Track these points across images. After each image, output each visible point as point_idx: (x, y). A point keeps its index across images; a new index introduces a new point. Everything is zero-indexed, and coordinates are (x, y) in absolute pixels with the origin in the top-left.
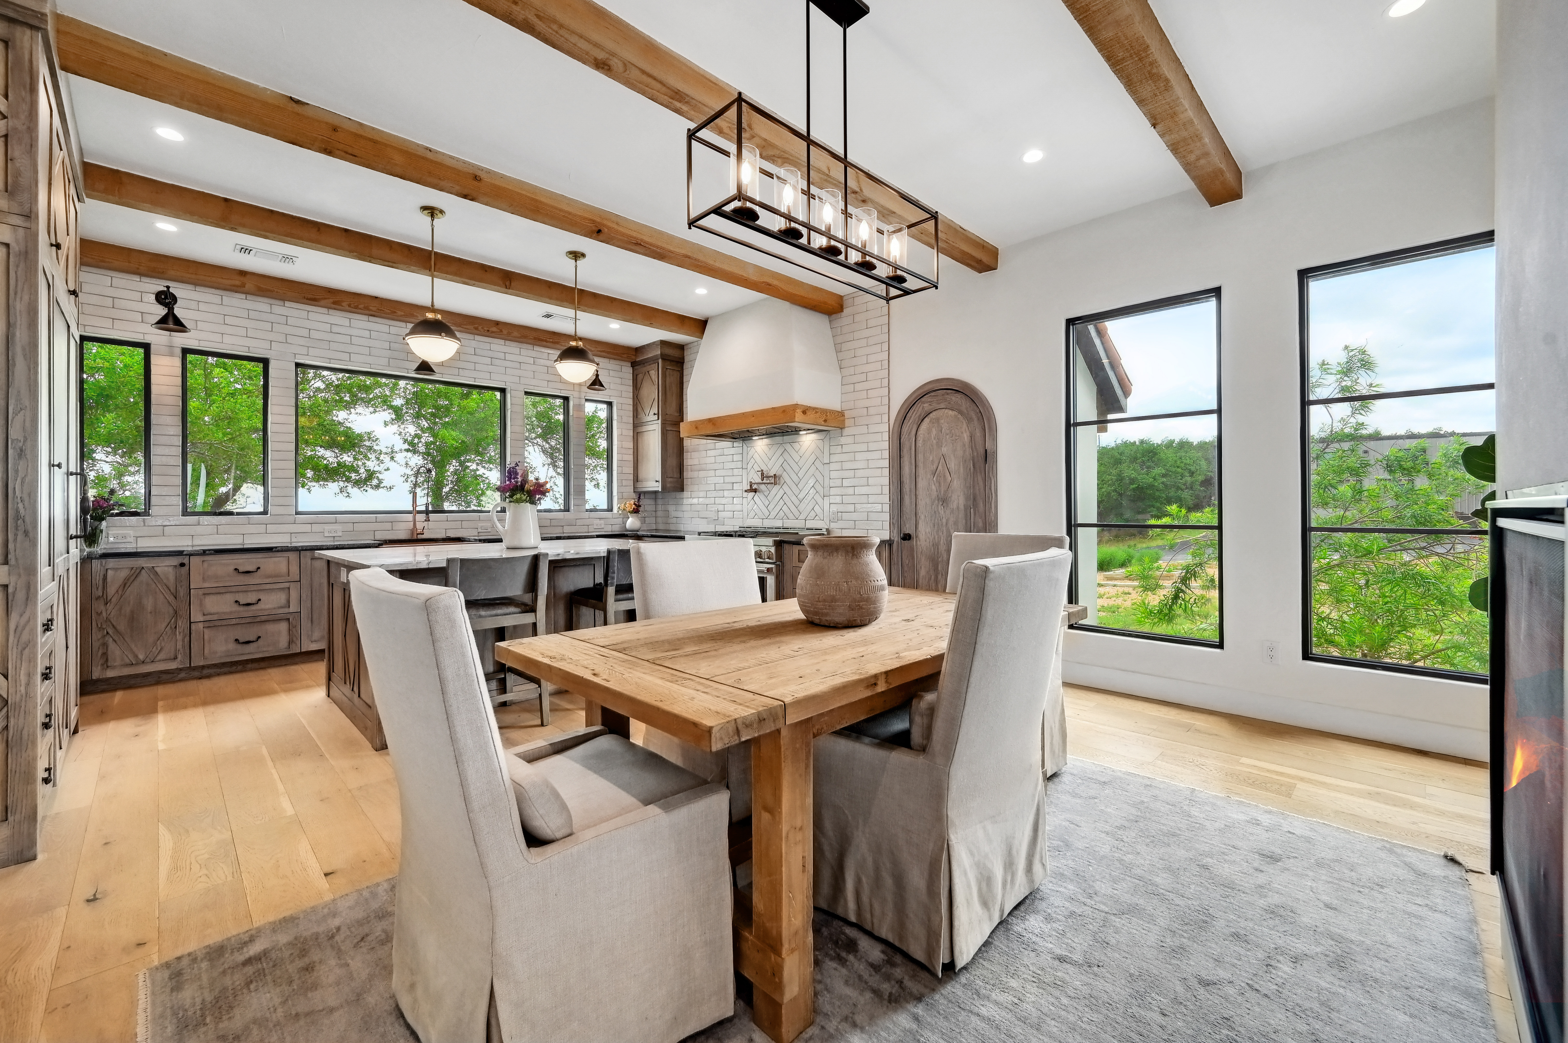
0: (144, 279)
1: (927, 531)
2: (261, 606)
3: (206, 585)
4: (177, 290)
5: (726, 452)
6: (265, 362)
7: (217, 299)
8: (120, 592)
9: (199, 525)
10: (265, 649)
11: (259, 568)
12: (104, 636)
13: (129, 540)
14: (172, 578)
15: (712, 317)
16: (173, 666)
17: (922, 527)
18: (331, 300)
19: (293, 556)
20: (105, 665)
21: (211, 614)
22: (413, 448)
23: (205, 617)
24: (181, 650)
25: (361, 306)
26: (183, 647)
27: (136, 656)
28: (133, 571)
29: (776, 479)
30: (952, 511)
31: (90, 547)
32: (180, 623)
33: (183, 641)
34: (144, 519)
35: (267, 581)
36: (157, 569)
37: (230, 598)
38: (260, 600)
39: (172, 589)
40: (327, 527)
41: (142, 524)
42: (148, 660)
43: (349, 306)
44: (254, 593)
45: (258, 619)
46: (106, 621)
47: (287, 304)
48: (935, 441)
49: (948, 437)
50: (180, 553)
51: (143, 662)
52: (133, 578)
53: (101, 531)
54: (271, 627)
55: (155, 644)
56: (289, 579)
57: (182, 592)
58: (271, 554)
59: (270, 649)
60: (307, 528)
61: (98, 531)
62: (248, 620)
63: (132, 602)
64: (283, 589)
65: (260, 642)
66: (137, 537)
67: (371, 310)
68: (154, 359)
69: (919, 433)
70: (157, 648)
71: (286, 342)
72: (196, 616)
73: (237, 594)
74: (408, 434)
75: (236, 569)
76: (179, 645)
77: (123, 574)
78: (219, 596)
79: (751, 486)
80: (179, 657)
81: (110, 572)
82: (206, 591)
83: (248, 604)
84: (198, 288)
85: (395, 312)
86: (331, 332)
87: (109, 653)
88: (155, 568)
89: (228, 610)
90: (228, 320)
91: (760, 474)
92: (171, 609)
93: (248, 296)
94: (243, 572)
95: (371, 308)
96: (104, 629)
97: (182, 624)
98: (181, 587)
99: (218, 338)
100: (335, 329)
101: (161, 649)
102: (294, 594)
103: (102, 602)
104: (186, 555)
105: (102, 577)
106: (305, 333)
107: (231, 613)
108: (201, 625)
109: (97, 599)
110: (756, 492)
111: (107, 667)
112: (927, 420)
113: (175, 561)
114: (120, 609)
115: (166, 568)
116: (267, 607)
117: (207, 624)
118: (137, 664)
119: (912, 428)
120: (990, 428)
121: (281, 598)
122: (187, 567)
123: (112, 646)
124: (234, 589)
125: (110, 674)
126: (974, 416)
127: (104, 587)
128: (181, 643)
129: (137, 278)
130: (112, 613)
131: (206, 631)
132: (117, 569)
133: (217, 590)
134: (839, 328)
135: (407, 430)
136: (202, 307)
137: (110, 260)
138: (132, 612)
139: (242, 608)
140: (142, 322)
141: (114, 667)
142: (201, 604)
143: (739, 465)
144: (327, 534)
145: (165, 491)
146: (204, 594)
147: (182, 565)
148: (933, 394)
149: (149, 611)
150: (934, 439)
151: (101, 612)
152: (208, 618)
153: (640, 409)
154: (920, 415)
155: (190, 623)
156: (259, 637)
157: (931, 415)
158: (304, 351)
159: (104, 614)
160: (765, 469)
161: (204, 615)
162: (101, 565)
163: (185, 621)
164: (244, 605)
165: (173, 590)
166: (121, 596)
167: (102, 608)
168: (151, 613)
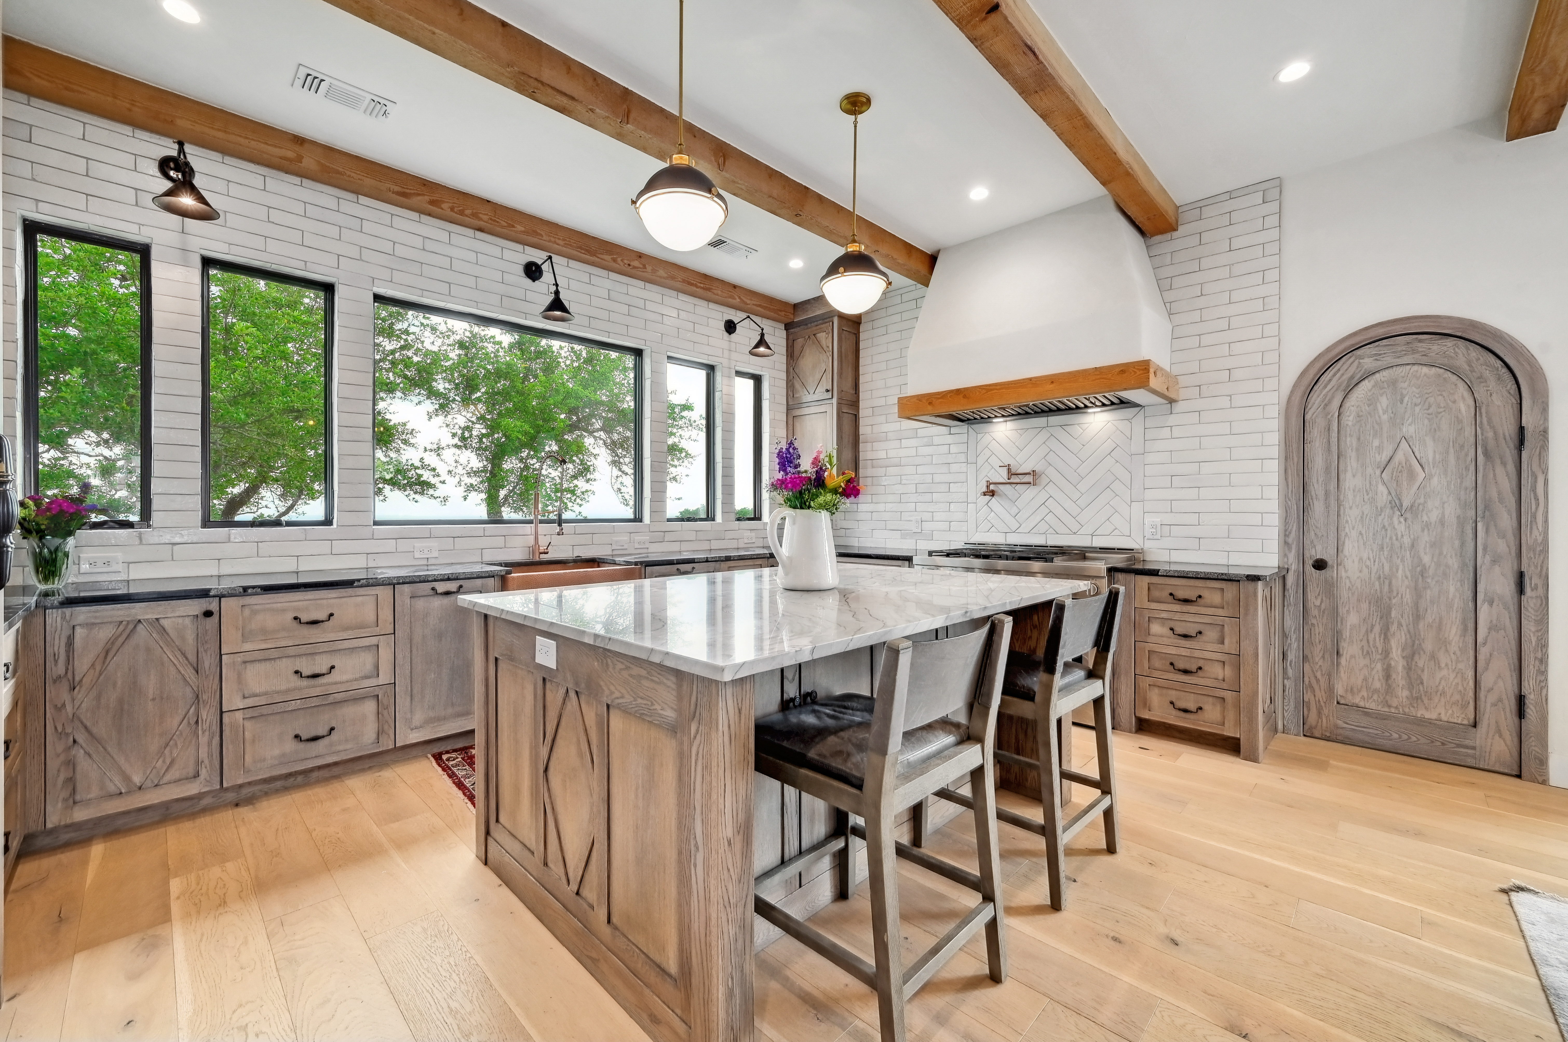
0: (140, 134)
1: (1365, 556)
2: (335, 676)
3: (248, 647)
4: (195, 156)
5: (936, 440)
6: (328, 289)
7: (258, 182)
8: (98, 668)
9: (229, 541)
10: (341, 748)
11: (331, 615)
12: (68, 749)
13: (114, 567)
14: (190, 637)
15: (946, 249)
16: (192, 789)
17: (1349, 548)
18: (427, 198)
19: (384, 593)
20: (71, 801)
21: (256, 695)
22: (464, 442)
23: (246, 700)
24: (207, 762)
25: (468, 212)
26: (210, 755)
27: (127, 779)
28: (122, 628)
29: (1033, 478)
30: (1427, 526)
31: (46, 583)
32: (204, 714)
33: (210, 744)
34: (140, 534)
35: (345, 635)
36: (164, 623)
37: (287, 666)
38: (333, 667)
39: (190, 657)
40: (418, 544)
41: (137, 542)
42: (148, 783)
43: (452, 209)
44: (324, 656)
45: (331, 699)
46: (72, 720)
47: (363, 199)
48: (1385, 417)
49: (1417, 409)
50: (204, 594)
51: (140, 788)
52: (121, 640)
53: (67, 555)
54: (349, 711)
55: (161, 754)
56: (377, 630)
57: (208, 662)
58: (350, 591)
59: (349, 746)
60: (390, 545)
61: (60, 554)
62: (315, 702)
63: (119, 683)
64: (368, 647)
65: (334, 736)
66: (129, 563)
67: (480, 219)
68: (157, 269)
69: (1347, 404)
70: (164, 762)
71: (361, 260)
72: (233, 700)
73: (298, 660)
74: (457, 427)
75: (296, 618)
76: (203, 753)
77: (104, 634)
78: (268, 665)
79: (988, 487)
80: (204, 773)
81: (79, 631)
82: (248, 657)
83: (315, 676)
84: (228, 160)
85: (513, 226)
86: (424, 249)
87: (78, 776)
88: (162, 622)
89: (283, 687)
90: (275, 216)
91: (1005, 469)
92: (188, 690)
93: (304, 180)
94: (307, 623)
95: (481, 215)
96: (67, 735)
97: (208, 715)
98: (206, 651)
99: (259, 242)
100: (430, 245)
101: (172, 762)
102: (385, 655)
103: (65, 687)
104: (214, 596)
105: (64, 640)
106: (388, 247)
107: (288, 691)
108: (239, 715)
109: (55, 681)
110: (993, 495)
111: (75, 803)
112: (1366, 385)
113: (196, 607)
114: (98, 697)
115: (180, 620)
116: (345, 678)
117: (250, 712)
118: (128, 793)
119: (1333, 397)
120: (1534, 391)
121: (366, 661)
122: (216, 617)
123: (84, 764)
124: (292, 651)
125: (80, 815)
126: (1487, 374)
127: (69, 659)
128: (206, 749)
129: (127, 130)
130: (84, 705)
131: (248, 724)
132: (93, 624)
133: (267, 654)
134: (1169, 256)
135: (455, 421)
136: (234, 190)
137: (81, 89)
138: (121, 701)
139: (305, 682)
140: (137, 205)
141: (88, 802)
142: (240, 679)
143: (962, 458)
144: (417, 555)
145: (174, 486)
146: (245, 662)
147: (208, 614)
148: (1385, 342)
149: (151, 697)
150: (1385, 412)
151: (64, 705)
152: (250, 702)
153: (797, 385)
154: (1352, 377)
155: (222, 713)
156: (332, 729)
157: (1377, 375)
158: (385, 274)
159: (69, 708)
160: (1012, 463)
161: (244, 697)
162: (63, 618)
163: (213, 710)
164: (308, 677)
165: (192, 658)
166: (100, 674)
167: (65, 696)
168: (154, 699)
